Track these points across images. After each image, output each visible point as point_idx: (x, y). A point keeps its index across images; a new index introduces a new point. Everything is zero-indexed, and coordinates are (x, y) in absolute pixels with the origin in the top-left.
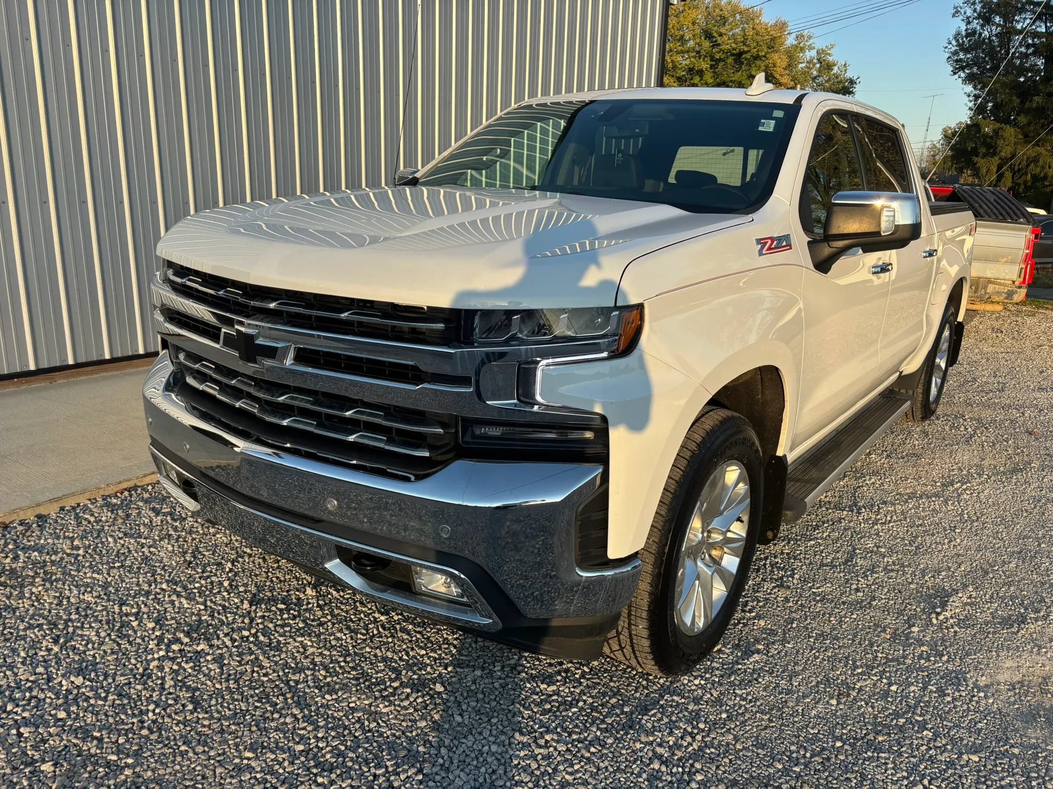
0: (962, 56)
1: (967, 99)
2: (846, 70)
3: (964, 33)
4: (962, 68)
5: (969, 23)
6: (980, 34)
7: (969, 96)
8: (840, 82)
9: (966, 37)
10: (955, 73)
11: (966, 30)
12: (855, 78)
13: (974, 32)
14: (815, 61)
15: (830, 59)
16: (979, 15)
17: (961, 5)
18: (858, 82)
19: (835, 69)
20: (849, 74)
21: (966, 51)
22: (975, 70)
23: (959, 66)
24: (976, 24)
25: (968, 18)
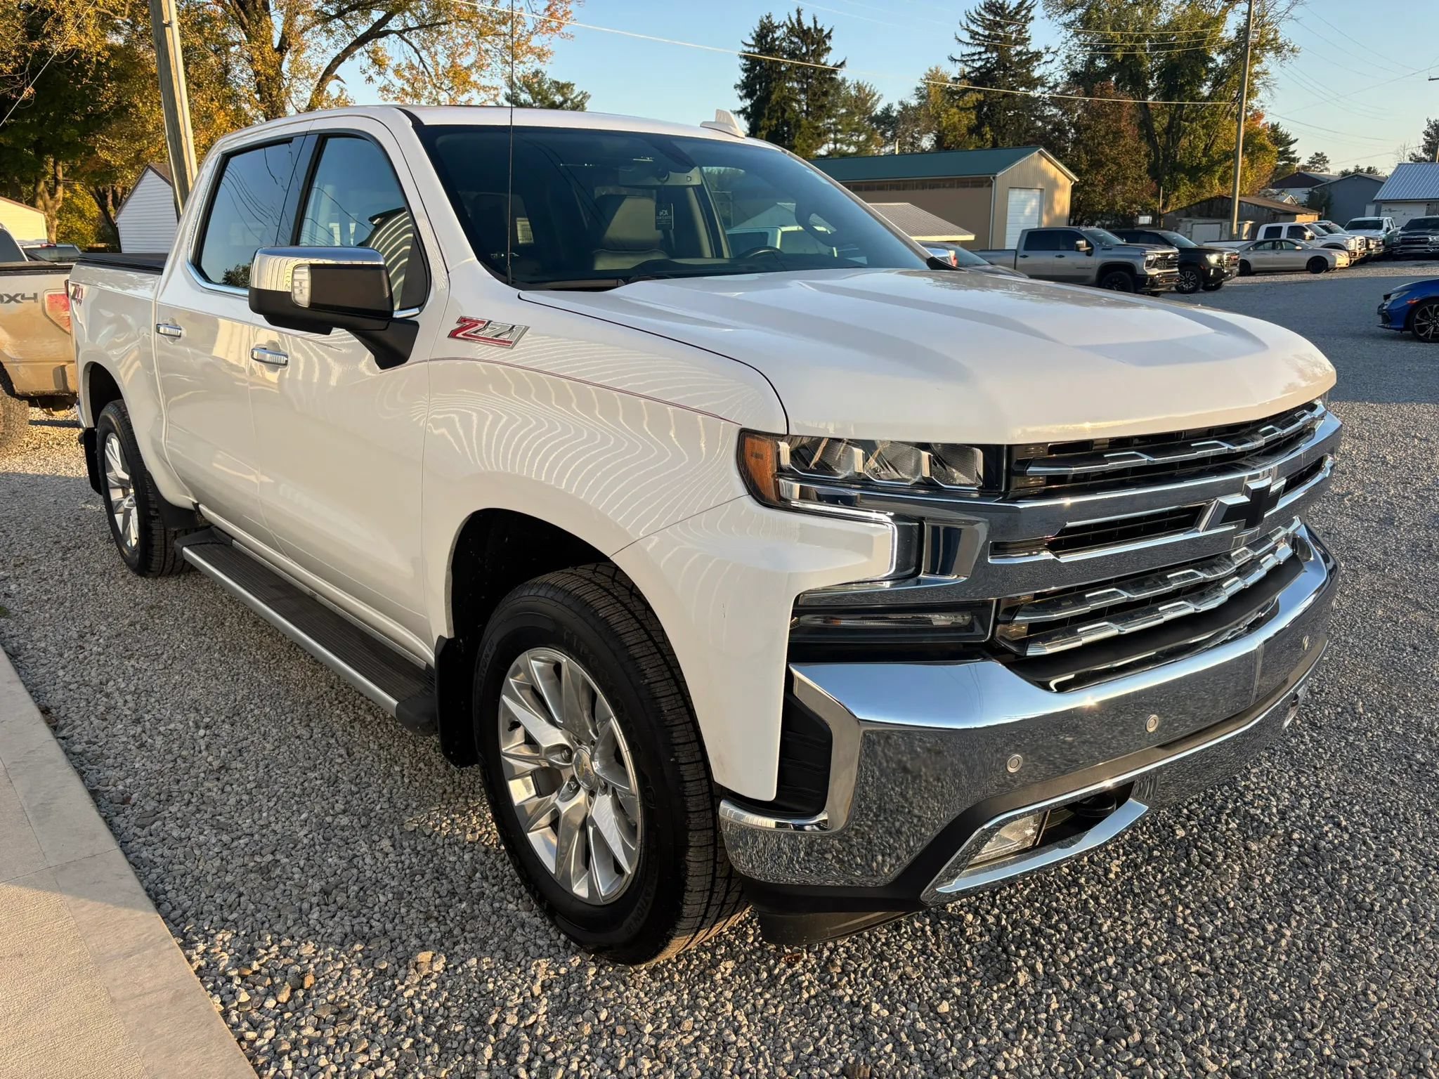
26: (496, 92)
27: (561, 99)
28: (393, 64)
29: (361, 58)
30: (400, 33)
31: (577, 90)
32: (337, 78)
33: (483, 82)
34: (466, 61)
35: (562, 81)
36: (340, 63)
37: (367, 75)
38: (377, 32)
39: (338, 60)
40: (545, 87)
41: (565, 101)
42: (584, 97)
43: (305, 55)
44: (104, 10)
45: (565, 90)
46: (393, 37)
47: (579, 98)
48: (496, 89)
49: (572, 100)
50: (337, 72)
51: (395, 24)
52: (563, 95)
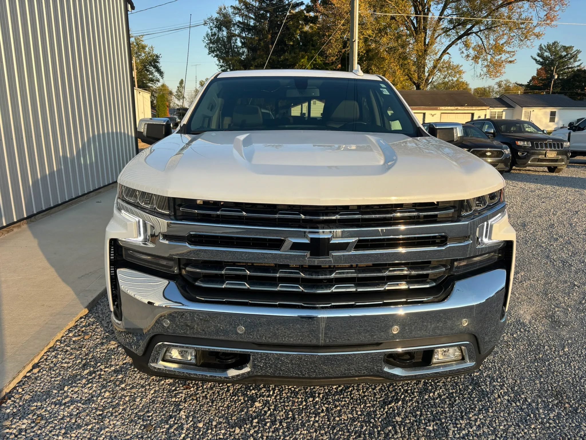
0: (211, 45)
1: (217, 66)
2: (153, 50)
3: (210, 34)
4: (213, 52)
5: (211, 29)
6: (218, 35)
7: (218, 66)
8: (151, 56)
9: (212, 36)
10: (209, 54)
11: (211, 33)
12: (159, 55)
13: (215, 34)
14: (135, 44)
15: (143, 43)
16: (216, 26)
17: (207, 20)
18: (160, 56)
19: (147, 49)
20: (155, 52)
21: (213, 43)
22: (218, 52)
23: (211, 51)
24: (215, 30)
25: (211, 27)
26: (514, 53)
27: (565, 54)
28: (473, 46)
29: (460, 44)
30: (476, 33)
31: (574, 49)
32: (448, 53)
33: (509, 49)
34: (501, 42)
35: (567, 45)
36: (450, 47)
37: (461, 51)
38: (467, 33)
39: (450, 46)
40: (558, 49)
41: (567, 55)
42: (578, 52)
43: (434, 46)
44: (367, 36)
45: (568, 50)
46: (474, 34)
47: (575, 53)
48: (514, 52)
49: (571, 54)
50: (448, 51)
51: (475, 29)
52: (566, 52)
